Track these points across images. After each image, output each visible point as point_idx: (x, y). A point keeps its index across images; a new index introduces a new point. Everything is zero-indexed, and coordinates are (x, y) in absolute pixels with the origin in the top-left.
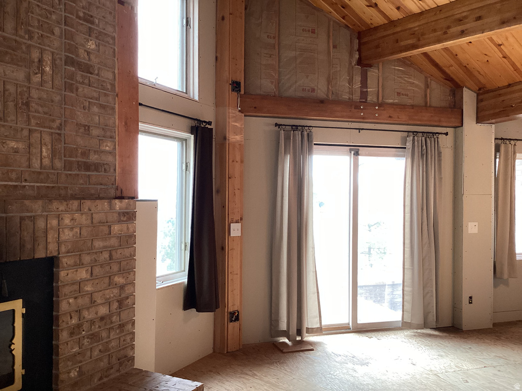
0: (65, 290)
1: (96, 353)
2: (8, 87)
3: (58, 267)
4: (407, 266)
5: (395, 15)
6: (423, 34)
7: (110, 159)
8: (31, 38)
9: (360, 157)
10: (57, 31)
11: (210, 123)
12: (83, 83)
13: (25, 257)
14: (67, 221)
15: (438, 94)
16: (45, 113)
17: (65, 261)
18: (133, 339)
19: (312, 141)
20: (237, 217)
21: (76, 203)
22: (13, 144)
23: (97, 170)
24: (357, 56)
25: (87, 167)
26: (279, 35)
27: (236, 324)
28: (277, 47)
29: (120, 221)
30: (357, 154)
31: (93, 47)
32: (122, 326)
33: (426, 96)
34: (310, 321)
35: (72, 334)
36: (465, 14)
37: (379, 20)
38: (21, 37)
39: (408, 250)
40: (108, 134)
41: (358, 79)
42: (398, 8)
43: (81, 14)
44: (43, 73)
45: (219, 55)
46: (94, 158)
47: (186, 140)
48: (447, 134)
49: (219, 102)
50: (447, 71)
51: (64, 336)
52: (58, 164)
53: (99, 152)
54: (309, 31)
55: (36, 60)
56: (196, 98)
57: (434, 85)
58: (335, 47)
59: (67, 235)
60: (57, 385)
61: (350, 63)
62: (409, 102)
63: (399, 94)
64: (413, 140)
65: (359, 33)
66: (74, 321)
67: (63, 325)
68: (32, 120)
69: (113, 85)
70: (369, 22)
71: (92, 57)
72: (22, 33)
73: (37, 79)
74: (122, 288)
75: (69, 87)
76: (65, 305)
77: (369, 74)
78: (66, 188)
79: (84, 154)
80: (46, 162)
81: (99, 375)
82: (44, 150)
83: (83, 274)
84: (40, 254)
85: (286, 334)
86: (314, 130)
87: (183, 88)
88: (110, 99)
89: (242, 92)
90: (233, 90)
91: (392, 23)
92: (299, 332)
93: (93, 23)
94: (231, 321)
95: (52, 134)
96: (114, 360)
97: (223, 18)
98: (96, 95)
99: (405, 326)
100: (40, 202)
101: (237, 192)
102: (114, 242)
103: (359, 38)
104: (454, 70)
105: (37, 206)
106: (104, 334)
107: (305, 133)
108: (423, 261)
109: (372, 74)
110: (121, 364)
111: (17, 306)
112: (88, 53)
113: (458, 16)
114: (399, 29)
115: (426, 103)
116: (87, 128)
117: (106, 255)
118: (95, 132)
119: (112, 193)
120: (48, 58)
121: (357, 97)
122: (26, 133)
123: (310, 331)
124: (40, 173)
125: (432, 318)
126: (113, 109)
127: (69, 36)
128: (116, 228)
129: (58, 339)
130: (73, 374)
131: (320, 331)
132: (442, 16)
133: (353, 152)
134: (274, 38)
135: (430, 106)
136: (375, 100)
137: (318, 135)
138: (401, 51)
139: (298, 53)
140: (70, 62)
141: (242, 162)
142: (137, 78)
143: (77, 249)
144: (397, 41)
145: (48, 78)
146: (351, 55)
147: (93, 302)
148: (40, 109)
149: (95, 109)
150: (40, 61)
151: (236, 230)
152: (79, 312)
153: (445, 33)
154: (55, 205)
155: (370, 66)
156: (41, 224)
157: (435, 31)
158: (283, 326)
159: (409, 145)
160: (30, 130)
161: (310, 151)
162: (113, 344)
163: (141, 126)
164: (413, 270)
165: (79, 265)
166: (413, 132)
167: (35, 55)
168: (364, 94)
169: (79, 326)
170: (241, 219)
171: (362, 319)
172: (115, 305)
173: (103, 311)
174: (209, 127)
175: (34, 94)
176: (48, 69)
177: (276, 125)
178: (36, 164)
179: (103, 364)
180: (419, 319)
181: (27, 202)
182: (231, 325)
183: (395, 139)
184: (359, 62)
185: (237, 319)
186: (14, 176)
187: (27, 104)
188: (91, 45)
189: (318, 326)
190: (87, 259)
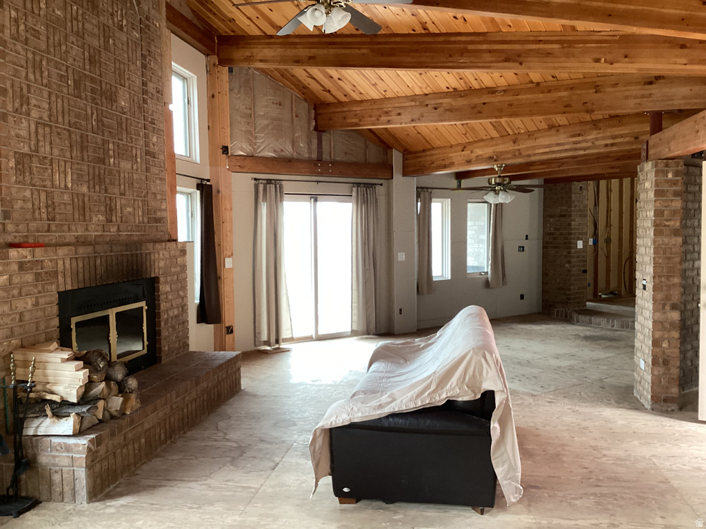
0: (162, 297)
1: (174, 338)
2: (126, 175)
3: (159, 283)
4: (354, 287)
5: (343, 99)
6: (363, 117)
7: (164, 214)
8: (132, 142)
9: (318, 203)
10: (141, 134)
11: (208, 180)
12: (152, 165)
13: (148, 277)
14: (161, 255)
15: (374, 154)
16: (139, 188)
17: (162, 279)
18: (188, 333)
19: (283, 192)
20: (229, 253)
22: (128, 209)
23: (160, 222)
24: (314, 124)
25: (156, 220)
26: (254, 107)
27: (231, 335)
28: (253, 116)
29: (180, 256)
30: (316, 200)
31: (156, 140)
32: (183, 323)
33: (366, 155)
34: (285, 334)
35: (165, 324)
36: (390, 109)
37: (330, 99)
38: (129, 142)
39: (354, 275)
40: (164, 197)
41: (315, 142)
42: (345, 96)
43: (150, 120)
44: (137, 162)
45: (210, 126)
46: (159, 214)
47: (190, 194)
48: (381, 185)
49: (213, 163)
50: (381, 137)
51: (162, 324)
52: (146, 220)
53: (160, 210)
54: (277, 104)
55: (134, 155)
56: (198, 161)
57: (371, 146)
58: (297, 116)
59: (162, 264)
60: (160, 353)
61: (309, 129)
62: (354, 159)
63: (346, 153)
64: (357, 190)
65: (315, 105)
66: (166, 316)
67: (162, 317)
68: (135, 194)
69: (164, 164)
70: (323, 99)
71: (155, 147)
72: (128, 140)
73: (135, 167)
74: (183, 298)
75: (148, 170)
76: (163, 306)
77: (323, 138)
78: (149, 235)
79: (155, 212)
80: (141, 219)
81: (175, 352)
82: (139, 211)
83: (168, 288)
85: (268, 343)
86: (283, 183)
87: (186, 153)
88: (164, 173)
89: (229, 154)
90: (223, 153)
91: (340, 103)
92: (277, 342)
93: (154, 124)
94: (228, 334)
95: (142, 201)
96: (181, 344)
97: (213, 96)
98: (157, 172)
99: (354, 333)
100: (152, 244)
101: (228, 233)
102: (178, 269)
103: (315, 109)
104: (385, 137)
105: (150, 246)
106: (177, 326)
107: (278, 186)
108: (366, 282)
109: (325, 137)
110: (184, 347)
111: (143, 304)
112: (154, 145)
113: (385, 110)
114: (346, 109)
115: (366, 160)
116: (155, 195)
117: (176, 277)
118: (159, 197)
119: (167, 237)
120: (139, 153)
121: (314, 156)
123: (285, 340)
124: (139, 226)
125: (373, 326)
126: (165, 179)
127: (146, 136)
128: (179, 259)
129: (160, 325)
130: (166, 348)
131: (291, 340)
132: (375, 107)
133: (312, 200)
134: (251, 109)
135: (369, 163)
136: (328, 158)
137: (287, 187)
138: (348, 126)
139: (269, 121)
140: (147, 153)
141: (231, 210)
142: (174, 154)
143: (165, 274)
144: (345, 118)
145: (139, 165)
146: (309, 123)
147: (172, 306)
148: (137, 186)
149: (158, 181)
150: (136, 155)
151: (228, 263)
152: (167, 311)
153: (378, 120)
155: (324, 131)
156: (153, 258)
157: (371, 116)
158: (264, 337)
159: (354, 194)
160: (134, 200)
161: (282, 200)
162: (181, 333)
163: (178, 188)
164: (358, 290)
165: (166, 282)
166: (357, 183)
167: (134, 152)
168: (320, 152)
169: (168, 319)
170: (232, 255)
171: (321, 332)
172: (180, 309)
173: (176, 312)
174: (208, 183)
175: (135, 177)
176: (139, 160)
177: (255, 179)
178: (137, 221)
179: (177, 345)
180: (362, 328)
181: (148, 244)
182: (228, 336)
183: (344, 188)
184: (316, 128)
185: (232, 332)
186: (129, 228)
187: (132, 184)
189: (290, 336)
190: (169, 279)
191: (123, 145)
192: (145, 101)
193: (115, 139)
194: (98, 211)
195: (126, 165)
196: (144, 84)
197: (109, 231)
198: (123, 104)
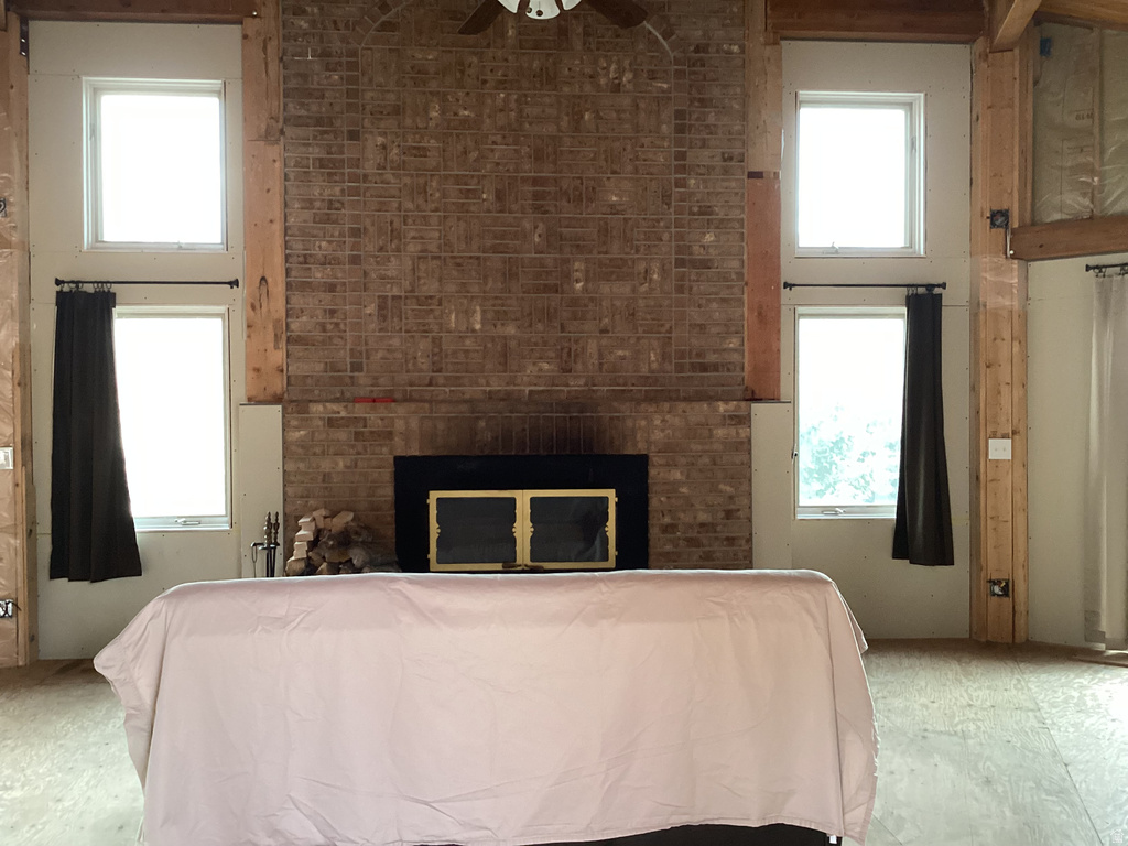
0: (655, 488)
2: (614, 302)
3: (647, 465)
7: (732, 357)
8: (637, 252)
10: (666, 236)
11: (941, 285)
12: (698, 281)
13: (615, 452)
14: (657, 422)
16: (653, 319)
17: (655, 459)
20: (1006, 430)
22: (620, 353)
23: (717, 370)
25: (704, 368)
26: (1101, 110)
27: (1007, 601)
28: (1096, 130)
29: (726, 425)
31: (712, 238)
32: (731, 539)
35: (664, 531)
38: (627, 253)
40: (733, 329)
43: (696, 209)
44: (650, 281)
45: (973, 176)
46: (712, 358)
49: (973, 249)
51: (655, 530)
52: (669, 367)
53: (719, 350)
55: (643, 271)
56: (921, 253)
59: (657, 435)
66: (667, 520)
67: (653, 521)
68: (640, 328)
69: (740, 274)
71: (711, 250)
72: (627, 249)
73: (644, 288)
74: (729, 497)
75: (681, 289)
76: (656, 501)
78: (679, 390)
79: (700, 355)
80: (655, 366)
82: (652, 355)
83: (677, 475)
84: (629, 451)
88: (736, 290)
89: (1015, 226)
90: (992, 227)
93: (711, 213)
94: (992, 594)
95: (661, 338)
98: (715, 289)
100: (628, 404)
101: (1004, 389)
102: (716, 447)
105: (625, 407)
106: (706, 542)
111: (611, 494)
112: (705, 247)
116: (702, 327)
117: (707, 460)
118: (715, 329)
120: (655, 266)
122: (632, 341)
124: (648, 377)
126: (741, 300)
127: (680, 237)
128: (720, 432)
129: (648, 532)
134: (1091, 116)
140: (680, 263)
141: (1015, 339)
145: (656, 285)
147: (690, 505)
148: (648, 317)
149: (714, 305)
150: (648, 271)
152: (672, 511)
154: (643, 406)
156: (629, 423)
160: (638, 338)
165: (672, 466)
167: (641, 267)
169: (673, 526)
170: (1014, 432)
172: (723, 515)
173: (704, 517)
175: (641, 303)
176: (655, 276)
177: (1088, 268)
178: (644, 369)
181: (615, 404)
182: (993, 600)
185: (1005, 593)
186: (621, 381)
187: (634, 314)
188: (709, 238)
190: (682, 460)
191: (611, 260)
192: (680, 184)
193: (590, 253)
194: (541, 358)
195: (615, 291)
196: (681, 156)
197: (567, 385)
198: (614, 199)
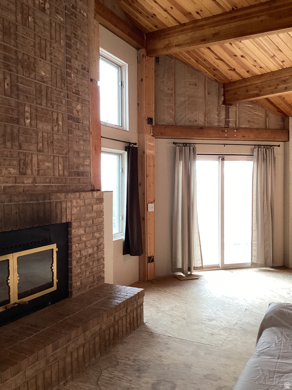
0: (74, 240)
1: (88, 273)
2: (44, 134)
3: (71, 227)
4: (254, 228)
5: (246, 75)
6: (263, 88)
7: (87, 169)
8: (53, 107)
9: (225, 162)
10: (64, 102)
11: (135, 144)
12: (76, 129)
13: (58, 222)
14: (74, 204)
15: (274, 121)
16: (60, 147)
17: (74, 224)
18: (104, 267)
19: (196, 153)
20: (151, 200)
21: (78, 194)
22: (47, 164)
23: (83, 175)
24: (223, 99)
25: (78, 174)
26: (175, 88)
27: (152, 264)
28: (173, 95)
29: (97, 203)
30: (223, 159)
31: (80, 108)
32: (98, 260)
33: (266, 122)
34: (196, 263)
35: (77, 262)
36: (287, 77)
37: (236, 77)
38: (49, 107)
39: (255, 218)
40: (88, 155)
41: (223, 113)
42: (248, 72)
43: (74, 91)
44: (58, 125)
45: (139, 103)
46: (81, 169)
47: (122, 154)
48: (279, 146)
49: (140, 131)
50: (279, 107)
51: (74, 263)
52: (66, 173)
53: (83, 165)
54: (193, 85)
55: (55, 119)
56: (128, 129)
57: (271, 115)
58: (209, 94)
59: (75, 211)
60: (72, 289)
61: (219, 103)
62: (255, 126)
63: (249, 121)
64: (258, 150)
65: (224, 84)
66: (78, 256)
67: (73, 258)
68: (55, 151)
69: (89, 128)
70: (230, 78)
71: (80, 114)
72: (49, 105)
73: (56, 129)
74: (98, 239)
75: (70, 132)
76: (75, 247)
77: (230, 109)
78: (70, 186)
79: (77, 167)
80: (61, 172)
81: (89, 285)
82: (60, 166)
83: (82, 231)
84: (64, 221)
85: (182, 270)
86: (196, 145)
87: (119, 124)
88: (88, 136)
89: (154, 124)
90: (148, 123)
91: (244, 80)
92: (189, 269)
93: (79, 95)
94: (149, 262)
95: (63, 157)
96: (96, 278)
97: (142, 80)
98: (81, 134)
99: (253, 265)
100: (63, 194)
101: (151, 184)
102: (94, 214)
103: (224, 87)
104: (283, 107)
105: (62, 196)
106: (91, 263)
107: (192, 148)
108: (264, 225)
109: (232, 109)
110: (98, 280)
111: (54, 247)
112: (78, 112)
113: (283, 79)
114: (248, 84)
115: (266, 127)
116: (78, 153)
117: (91, 221)
118: (82, 155)
119: (90, 188)
120: (60, 117)
121: (223, 124)
122: (52, 158)
123: (196, 268)
124: (58, 178)
125: (270, 260)
126: (89, 141)
127: (68, 103)
128: (95, 207)
129: (71, 265)
130: (78, 284)
131: (201, 268)
132: (274, 78)
133: (220, 159)
134: (172, 90)
135: (269, 129)
136: (234, 126)
137: (199, 149)
138: (250, 97)
139: (186, 98)
140: (70, 118)
141: (154, 166)
142: (100, 122)
143: (79, 219)
144: (247, 91)
145: (60, 128)
146: (219, 99)
147: (86, 246)
148: (58, 145)
149: (81, 142)
150: (57, 119)
151: (151, 208)
152: (80, 251)
153: (276, 88)
155: (231, 105)
156: (64, 205)
157: (270, 86)
158: (180, 266)
159: (255, 153)
160: (54, 156)
161: (195, 158)
162: (95, 269)
163: (103, 149)
164: (258, 231)
165: (80, 226)
166: (258, 145)
167: (55, 116)
168: (227, 123)
169: (80, 258)
170: (154, 201)
171: (227, 262)
172: (95, 248)
173: (90, 251)
174: (136, 146)
175: (55, 137)
176: (60, 123)
177: (174, 143)
178: (57, 174)
179: (91, 279)
180: (261, 261)
181: (58, 194)
182: (149, 264)
183: (247, 150)
184: (224, 103)
185: (153, 261)
186: (48, 180)
187: (52, 143)
188: (79, 107)
189: (201, 265)
190: (83, 223)
191: (42, 109)
192: (68, 75)
193: (33, 102)
194: (10, 165)
195: (44, 127)
196: (68, 60)
197: (23, 183)
198: (43, 74)
